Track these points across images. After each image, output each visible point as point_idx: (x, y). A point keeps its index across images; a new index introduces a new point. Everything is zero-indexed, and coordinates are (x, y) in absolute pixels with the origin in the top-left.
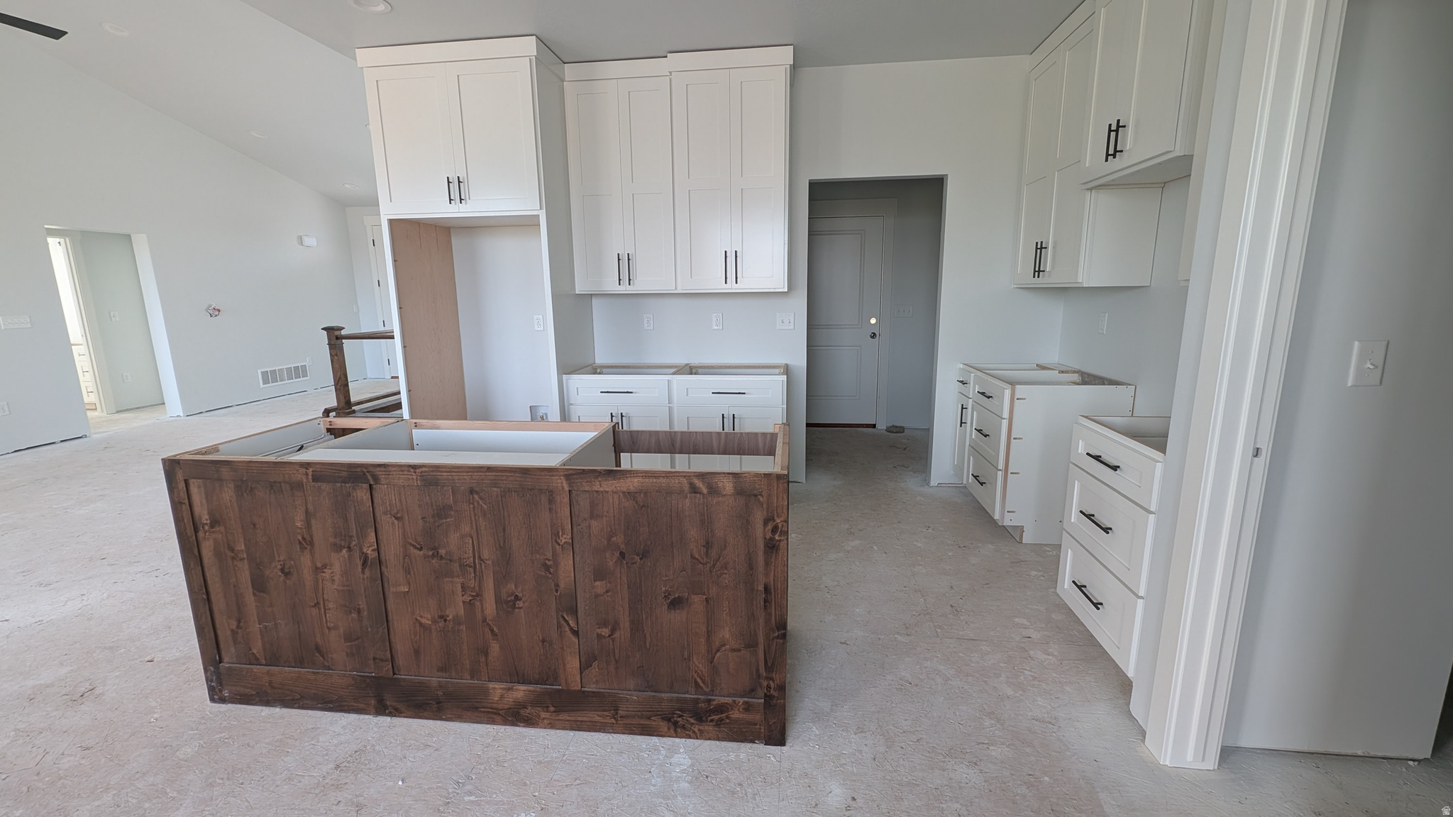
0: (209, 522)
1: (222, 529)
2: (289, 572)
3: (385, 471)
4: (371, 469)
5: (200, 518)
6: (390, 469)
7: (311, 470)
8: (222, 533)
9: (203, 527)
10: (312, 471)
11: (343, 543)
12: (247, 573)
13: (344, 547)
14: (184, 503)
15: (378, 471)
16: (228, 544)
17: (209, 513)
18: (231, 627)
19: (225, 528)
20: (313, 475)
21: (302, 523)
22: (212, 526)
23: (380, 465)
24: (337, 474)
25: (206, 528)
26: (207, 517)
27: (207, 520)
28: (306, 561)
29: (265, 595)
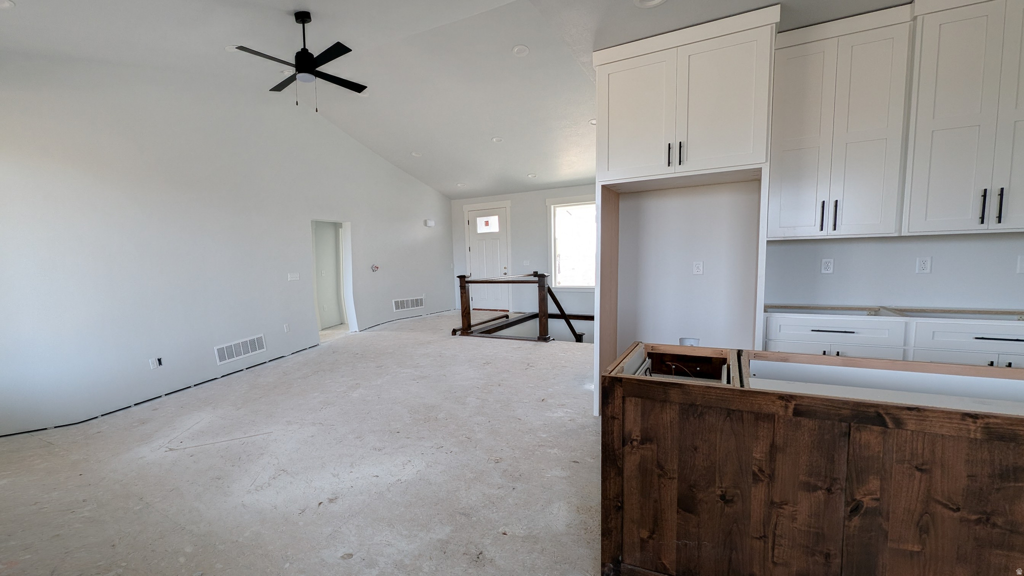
0: (639, 439)
1: (654, 447)
2: (732, 500)
3: (917, 416)
4: (892, 411)
5: (630, 434)
6: (927, 413)
7: (794, 403)
8: (652, 451)
9: (631, 443)
10: (795, 405)
11: (820, 484)
12: (675, 492)
13: (821, 488)
14: (618, 418)
15: (904, 415)
16: (658, 462)
17: (641, 431)
18: (642, 536)
19: (658, 446)
20: (795, 409)
21: (763, 455)
22: (642, 442)
23: (910, 409)
24: (833, 412)
25: (635, 443)
26: (638, 434)
27: (637, 436)
28: (758, 494)
29: (693, 516)
